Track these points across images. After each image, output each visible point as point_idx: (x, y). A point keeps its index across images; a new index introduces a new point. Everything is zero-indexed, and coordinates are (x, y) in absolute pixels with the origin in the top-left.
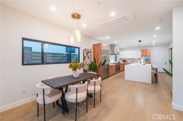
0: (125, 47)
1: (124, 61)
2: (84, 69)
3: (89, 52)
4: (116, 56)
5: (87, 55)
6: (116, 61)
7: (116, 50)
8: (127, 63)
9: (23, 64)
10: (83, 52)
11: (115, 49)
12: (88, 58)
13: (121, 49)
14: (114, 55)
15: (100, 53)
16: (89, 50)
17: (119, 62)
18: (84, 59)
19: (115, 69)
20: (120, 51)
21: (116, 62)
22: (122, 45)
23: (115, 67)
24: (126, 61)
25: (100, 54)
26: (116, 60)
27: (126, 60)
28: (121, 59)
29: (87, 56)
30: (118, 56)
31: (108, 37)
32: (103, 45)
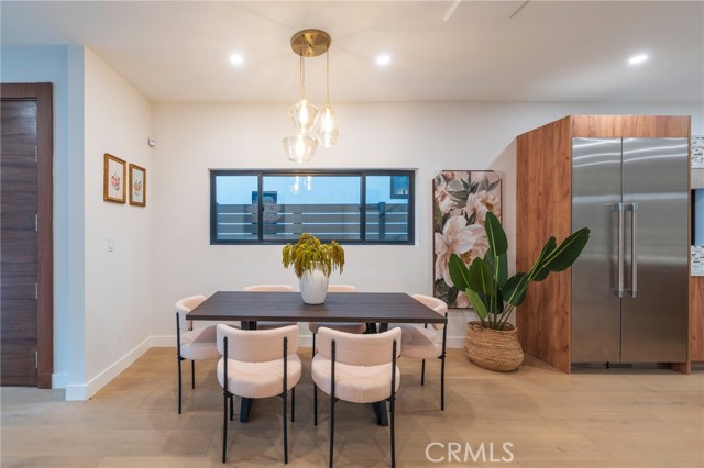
2: (438, 277)
3: (473, 189)
5: (462, 205)
9: (214, 240)
10: (434, 189)
12: (470, 221)
15: (556, 185)
16: (478, 178)
18: (438, 229)
25: (557, 195)
29: (458, 211)
31: (638, 59)
32: (590, 127)
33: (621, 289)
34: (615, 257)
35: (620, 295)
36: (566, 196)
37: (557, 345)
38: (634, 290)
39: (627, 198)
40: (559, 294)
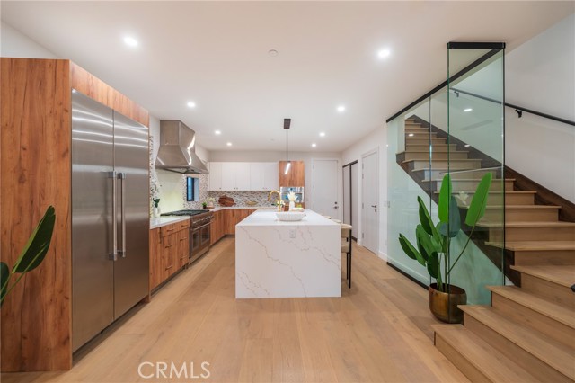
0: (229, 144)
1: (225, 200)
4: (193, 180)
6: (193, 199)
7: (193, 150)
8: (233, 207)
11: (189, 148)
13: (213, 154)
14: (184, 176)
17: (205, 207)
19: (185, 243)
20: (210, 160)
21: (192, 206)
22: (218, 132)
23: (185, 236)
24: (232, 200)
25: (51, 151)
26: (190, 198)
27: (232, 197)
28: (211, 193)
30: (200, 178)
32: (88, 86)
33: (115, 253)
34: (109, 217)
35: (115, 259)
36: (64, 155)
37: (53, 342)
38: (124, 250)
39: (117, 170)
40: (55, 278)
